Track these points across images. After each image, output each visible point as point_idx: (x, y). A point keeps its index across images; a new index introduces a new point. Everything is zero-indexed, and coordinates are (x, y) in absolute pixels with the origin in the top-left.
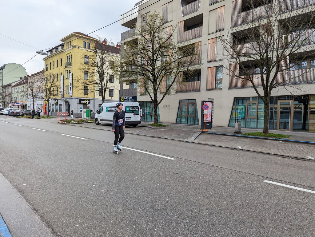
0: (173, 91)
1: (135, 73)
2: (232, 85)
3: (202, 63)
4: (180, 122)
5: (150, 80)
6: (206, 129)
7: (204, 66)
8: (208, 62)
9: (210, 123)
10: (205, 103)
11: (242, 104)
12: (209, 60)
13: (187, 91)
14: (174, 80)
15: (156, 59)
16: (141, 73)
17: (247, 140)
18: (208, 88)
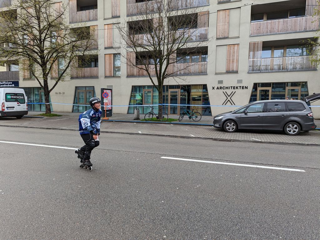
0: (67, 77)
1: (15, 53)
2: (129, 74)
3: (99, 49)
4: (77, 111)
5: (38, 63)
6: (106, 117)
7: (101, 52)
8: (106, 48)
9: (110, 111)
10: (105, 91)
11: (139, 91)
12: (106, 46)
13: (84, 77)
14: (69, 65)
15: (45, 39)
16: (25, 54)
17: (145, 125)
18: (107, 75)
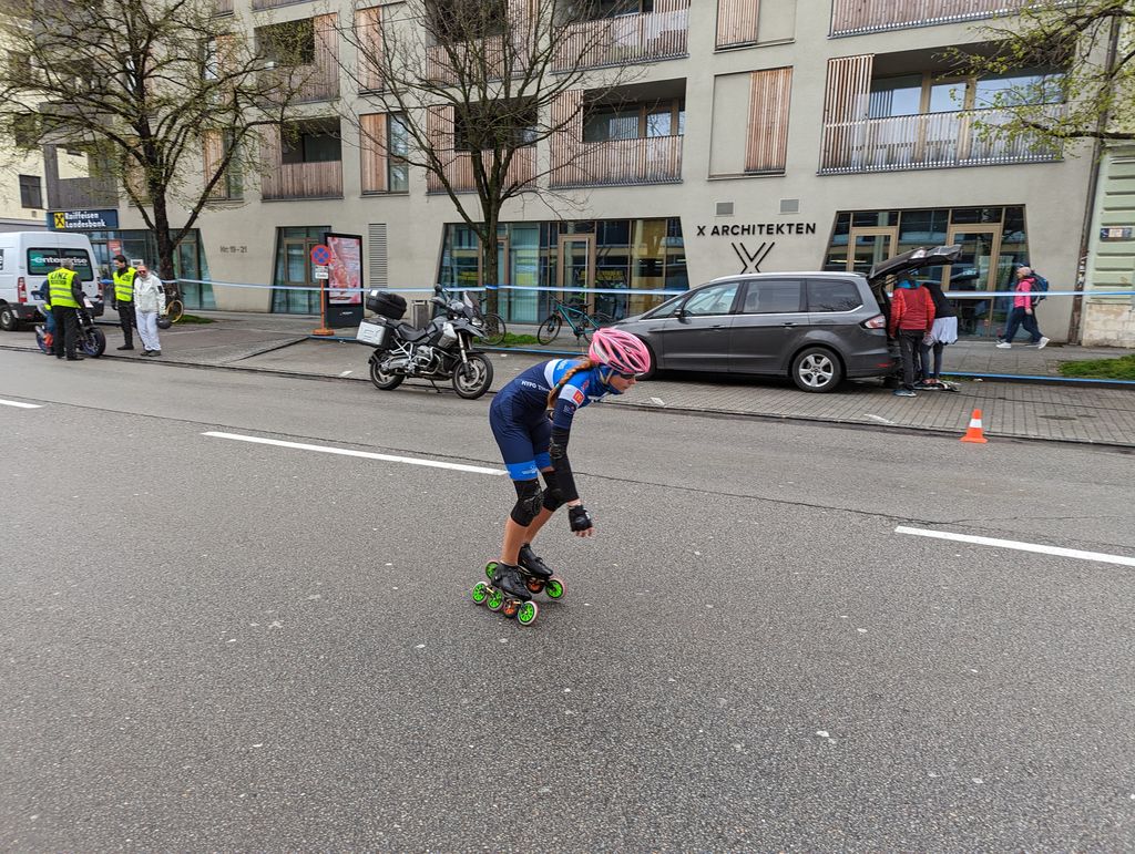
3: (342, 96)
7: (350, 105)
8: (362, 94)
9: (359, 307)
10: (332, 241)
12: (364, 86)
13: (301, 195)
18: (368, 188)
